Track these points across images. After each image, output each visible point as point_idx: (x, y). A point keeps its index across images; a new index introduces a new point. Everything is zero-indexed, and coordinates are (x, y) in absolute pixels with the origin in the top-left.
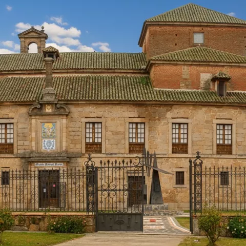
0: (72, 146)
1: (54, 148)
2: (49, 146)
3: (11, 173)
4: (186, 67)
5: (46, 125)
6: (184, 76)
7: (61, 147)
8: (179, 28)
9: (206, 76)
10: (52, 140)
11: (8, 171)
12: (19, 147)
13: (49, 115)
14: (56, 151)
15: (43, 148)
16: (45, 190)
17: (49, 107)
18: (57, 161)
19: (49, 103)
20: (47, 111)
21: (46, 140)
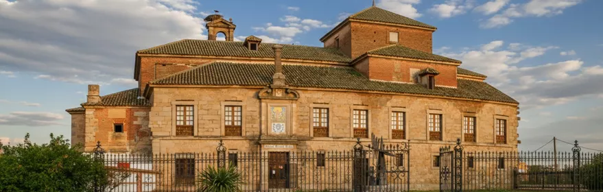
0: (301, 129)
1: (284, 132)
2: (278, 129)
3: (239, 155)
4: (397, 62)
5: (276, 109)
6: (395, 71)
7: (291, 131)
8: (378, 27)
9: (414, 71)
10: (281, 124)
11: (235, 152)
12: (248, 129)
13: (278, 99)
14: (285, 133)
15: (273, 131)
16: (274, 172)
17: (279, 92)
18: (287, 143)
19: (280, 88)
20: (277, 95)
21: (276, 124)
